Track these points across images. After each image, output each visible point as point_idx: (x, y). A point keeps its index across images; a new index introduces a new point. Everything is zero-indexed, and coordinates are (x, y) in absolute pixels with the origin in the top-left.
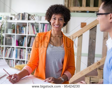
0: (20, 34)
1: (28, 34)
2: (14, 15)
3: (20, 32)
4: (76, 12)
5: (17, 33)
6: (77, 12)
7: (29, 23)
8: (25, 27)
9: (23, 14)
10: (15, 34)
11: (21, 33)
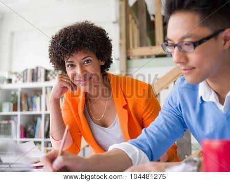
0: (28, 111)
1: (46, 110)
2: (16, 73)
3: (28, 108)
4: (145, 57)
5: (21, 110)
6: (149, 57)
7: (46, 88)
8: (38, 96)
9: (33, 70)
10: (19, 113)
11: (30, 109)
